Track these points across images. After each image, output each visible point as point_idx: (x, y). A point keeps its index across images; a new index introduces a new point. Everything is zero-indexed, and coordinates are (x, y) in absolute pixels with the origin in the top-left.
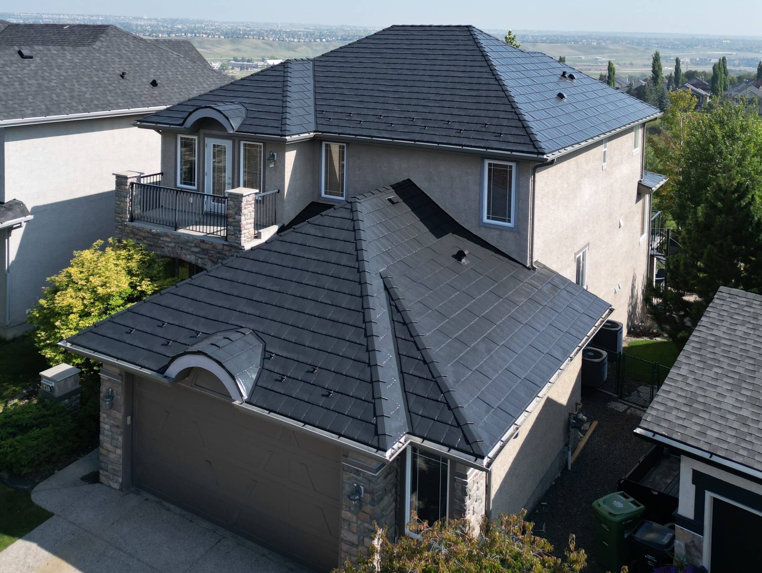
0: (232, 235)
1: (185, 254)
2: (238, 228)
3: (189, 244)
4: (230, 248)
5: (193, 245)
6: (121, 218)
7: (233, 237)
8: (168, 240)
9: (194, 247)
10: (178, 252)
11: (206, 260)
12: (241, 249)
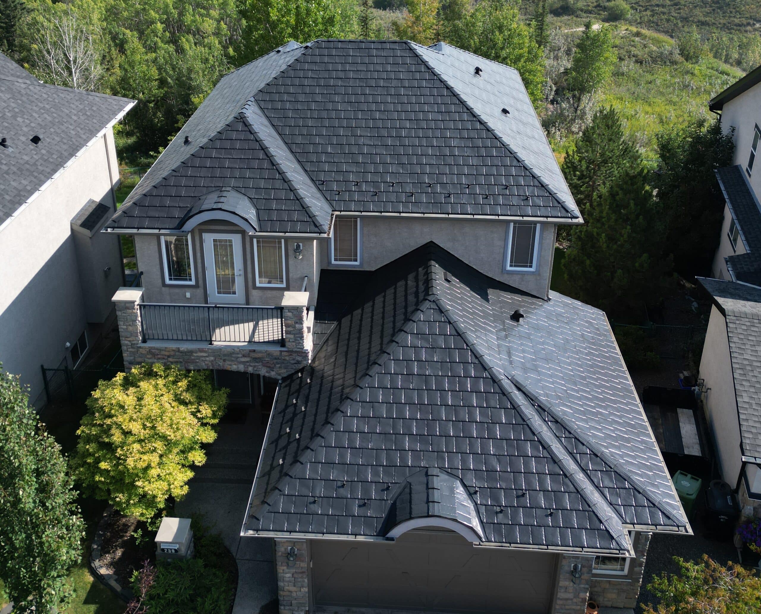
0: (293, 342)
1: (230, 365)
2: (300, 335)
3: (234, 356)
4: (290, 353)
5: (240, 356)
6: (130, 341)
7: (294, 344)
8: (205, 354)
9: (241, 357)
10: (221, 364)
11: (260, 367)
12: (305, 353)
